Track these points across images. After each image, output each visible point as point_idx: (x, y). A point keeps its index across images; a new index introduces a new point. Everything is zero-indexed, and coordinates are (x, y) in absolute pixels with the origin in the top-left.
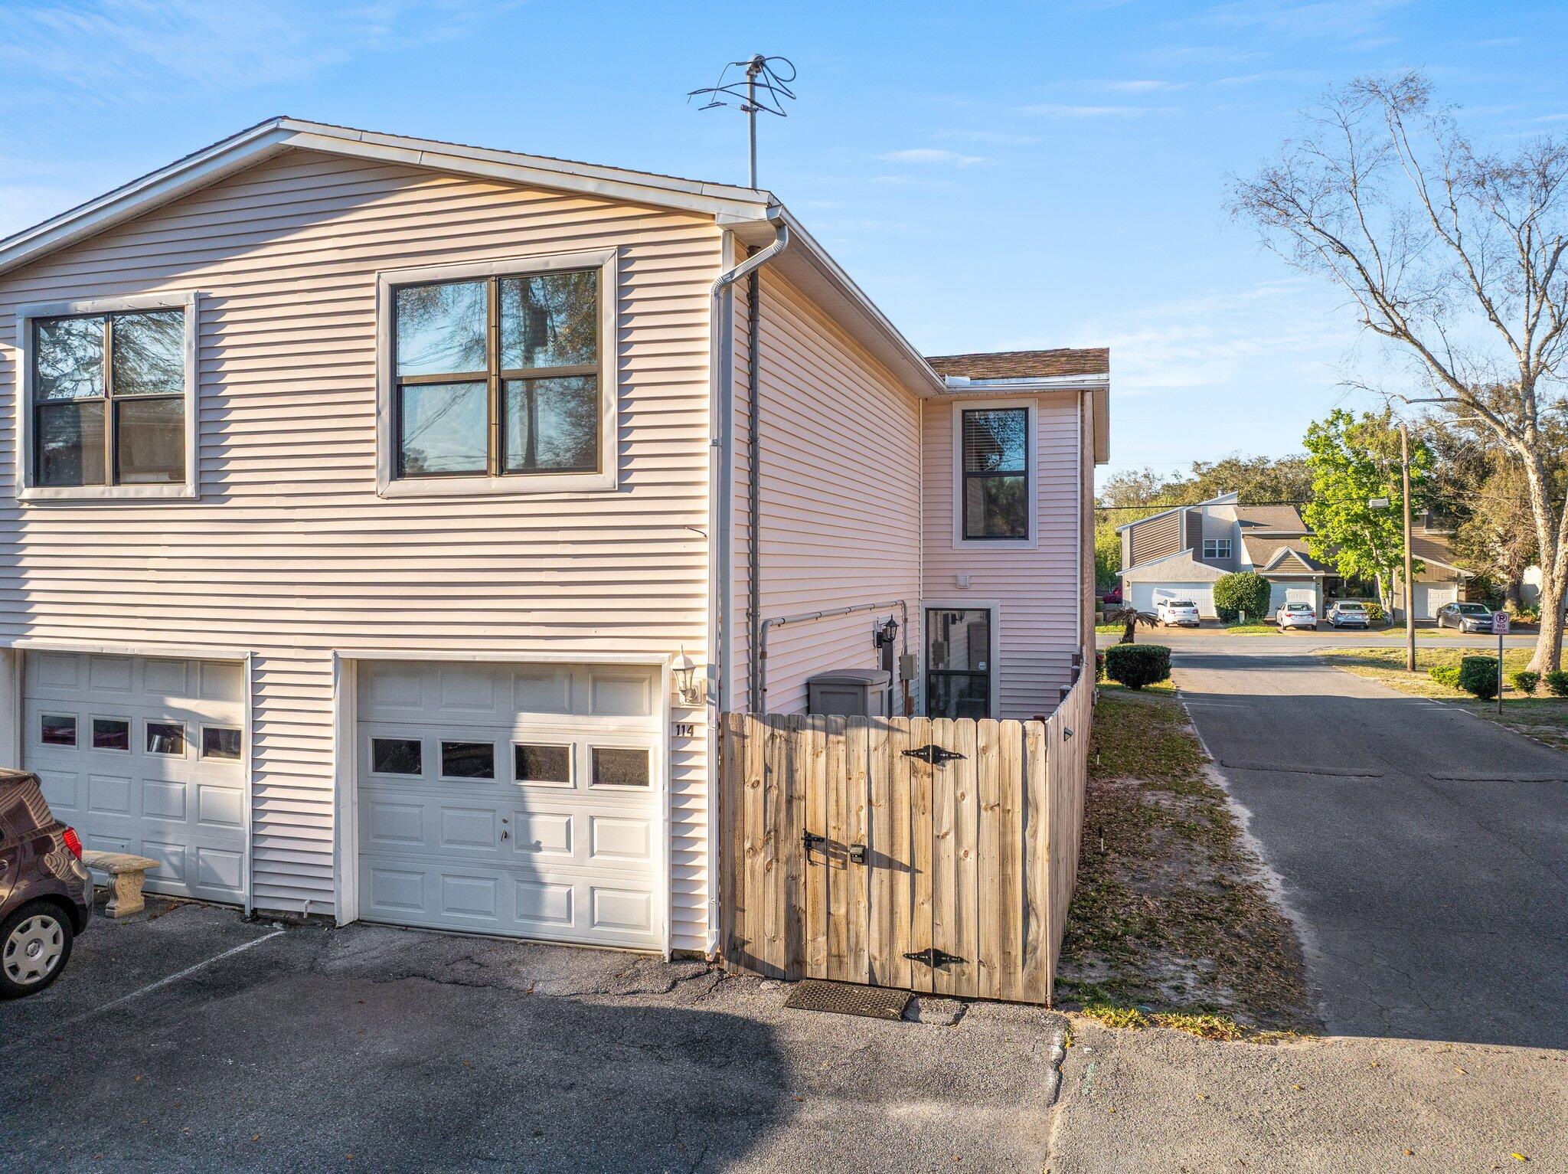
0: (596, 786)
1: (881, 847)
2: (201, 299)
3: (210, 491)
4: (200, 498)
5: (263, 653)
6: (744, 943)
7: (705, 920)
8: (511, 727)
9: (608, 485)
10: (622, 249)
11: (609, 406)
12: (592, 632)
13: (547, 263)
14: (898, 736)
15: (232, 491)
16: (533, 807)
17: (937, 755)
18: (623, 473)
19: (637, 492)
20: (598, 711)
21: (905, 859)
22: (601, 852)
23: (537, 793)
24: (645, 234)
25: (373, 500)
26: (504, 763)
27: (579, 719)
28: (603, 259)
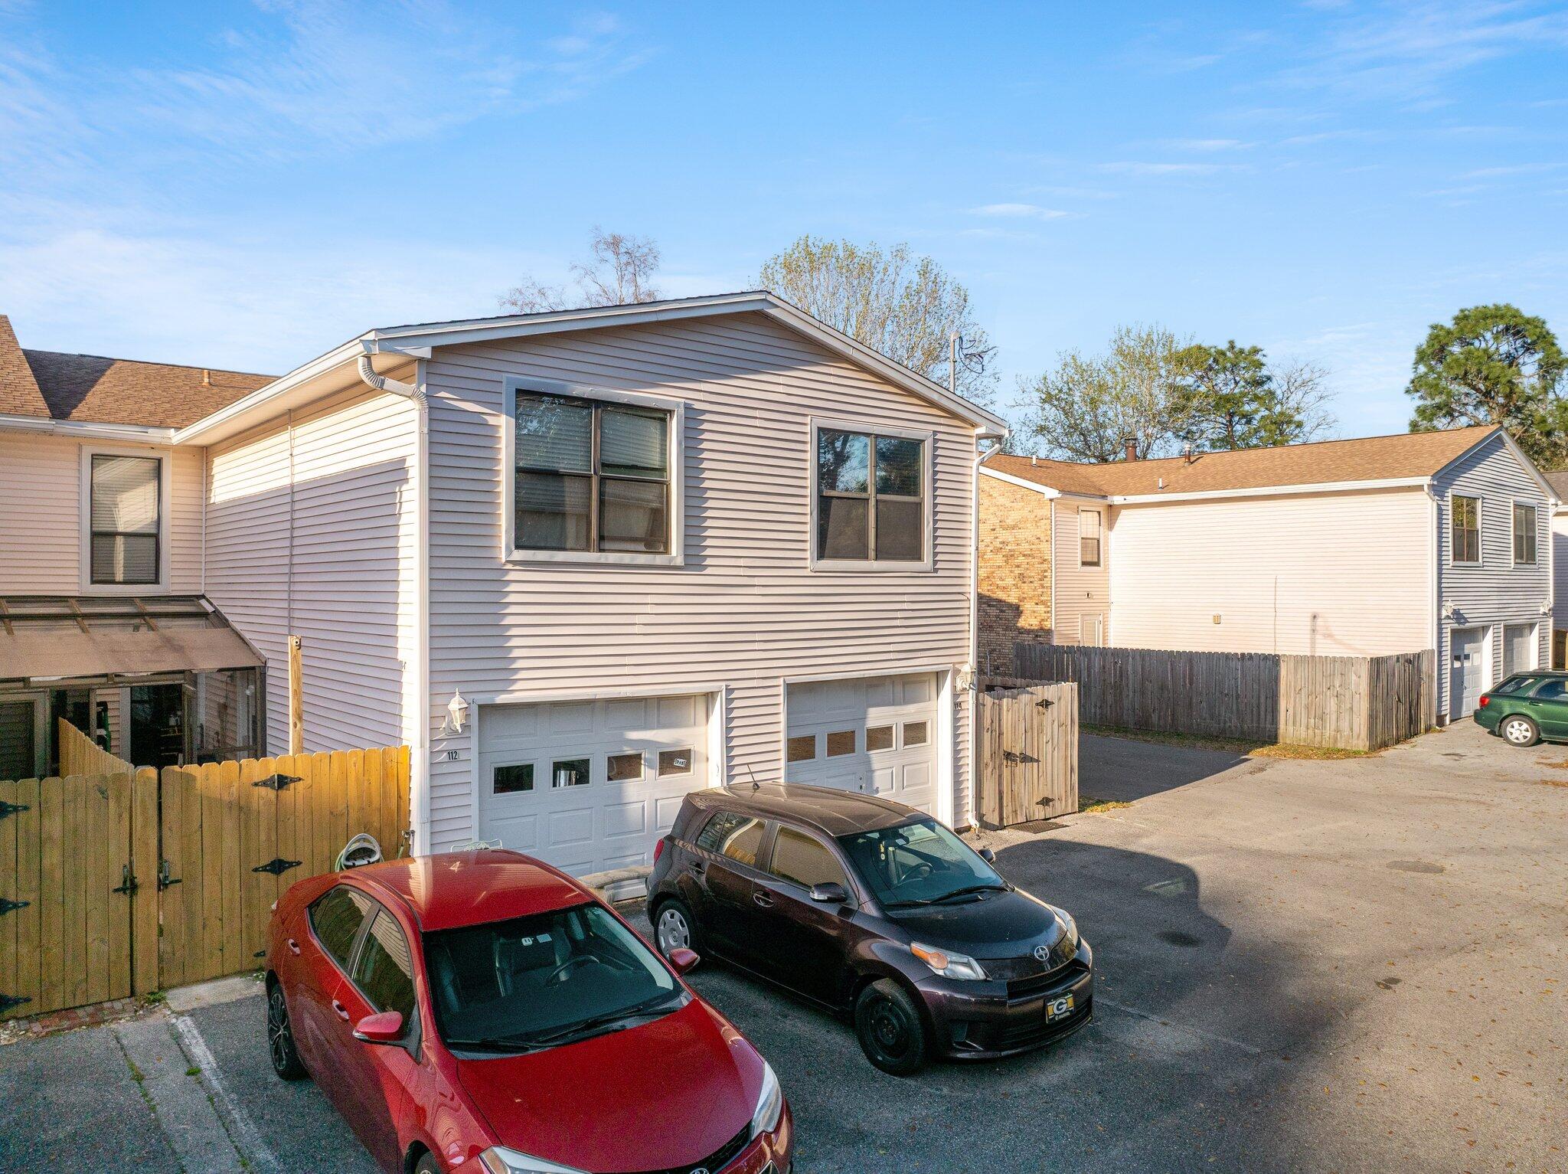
0: (906, 747)
1: (1029, 753)
2: (688, 408)
3: (694, 560)
4: (687, 566)
5: (733, 685)
6: (984, 815)
7: (970, 808)
8: (864, 719)
9: (929, 570)
10: (935, 433)
11: (928, 523)
12: (919, 654)
13: (901, 433)
14: (1034, 696)
15: (708, 562)
16: (875, 766)
17: (1046, 704)
18: (935, 562)
19: (940, 573)
20: (906, 701)
21: (1036, 757)
22: (908, 786)
23: (877, 756)
24: (945, 427)
25: (807, 572)
26: (861, 741)
27: (898, 708)
28: (926, 437)
